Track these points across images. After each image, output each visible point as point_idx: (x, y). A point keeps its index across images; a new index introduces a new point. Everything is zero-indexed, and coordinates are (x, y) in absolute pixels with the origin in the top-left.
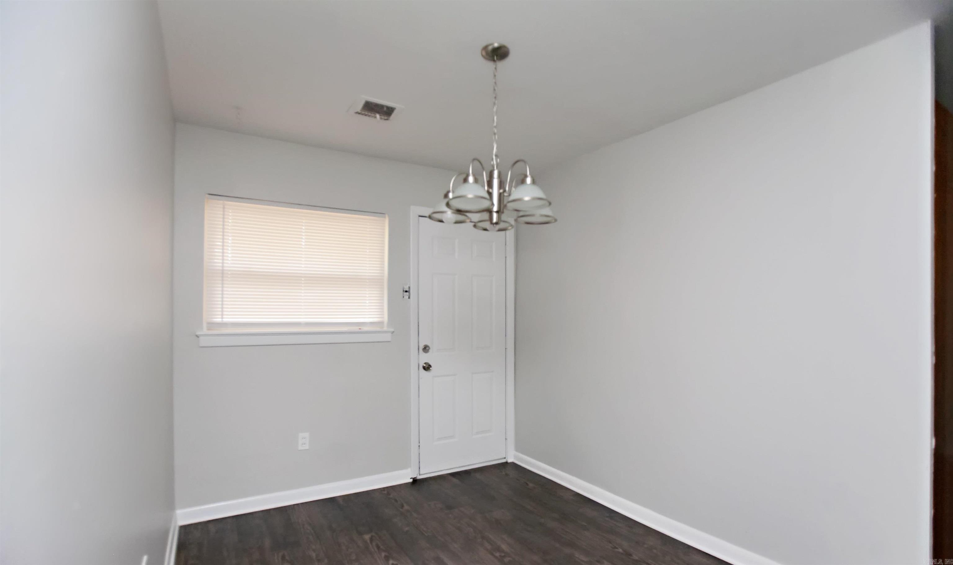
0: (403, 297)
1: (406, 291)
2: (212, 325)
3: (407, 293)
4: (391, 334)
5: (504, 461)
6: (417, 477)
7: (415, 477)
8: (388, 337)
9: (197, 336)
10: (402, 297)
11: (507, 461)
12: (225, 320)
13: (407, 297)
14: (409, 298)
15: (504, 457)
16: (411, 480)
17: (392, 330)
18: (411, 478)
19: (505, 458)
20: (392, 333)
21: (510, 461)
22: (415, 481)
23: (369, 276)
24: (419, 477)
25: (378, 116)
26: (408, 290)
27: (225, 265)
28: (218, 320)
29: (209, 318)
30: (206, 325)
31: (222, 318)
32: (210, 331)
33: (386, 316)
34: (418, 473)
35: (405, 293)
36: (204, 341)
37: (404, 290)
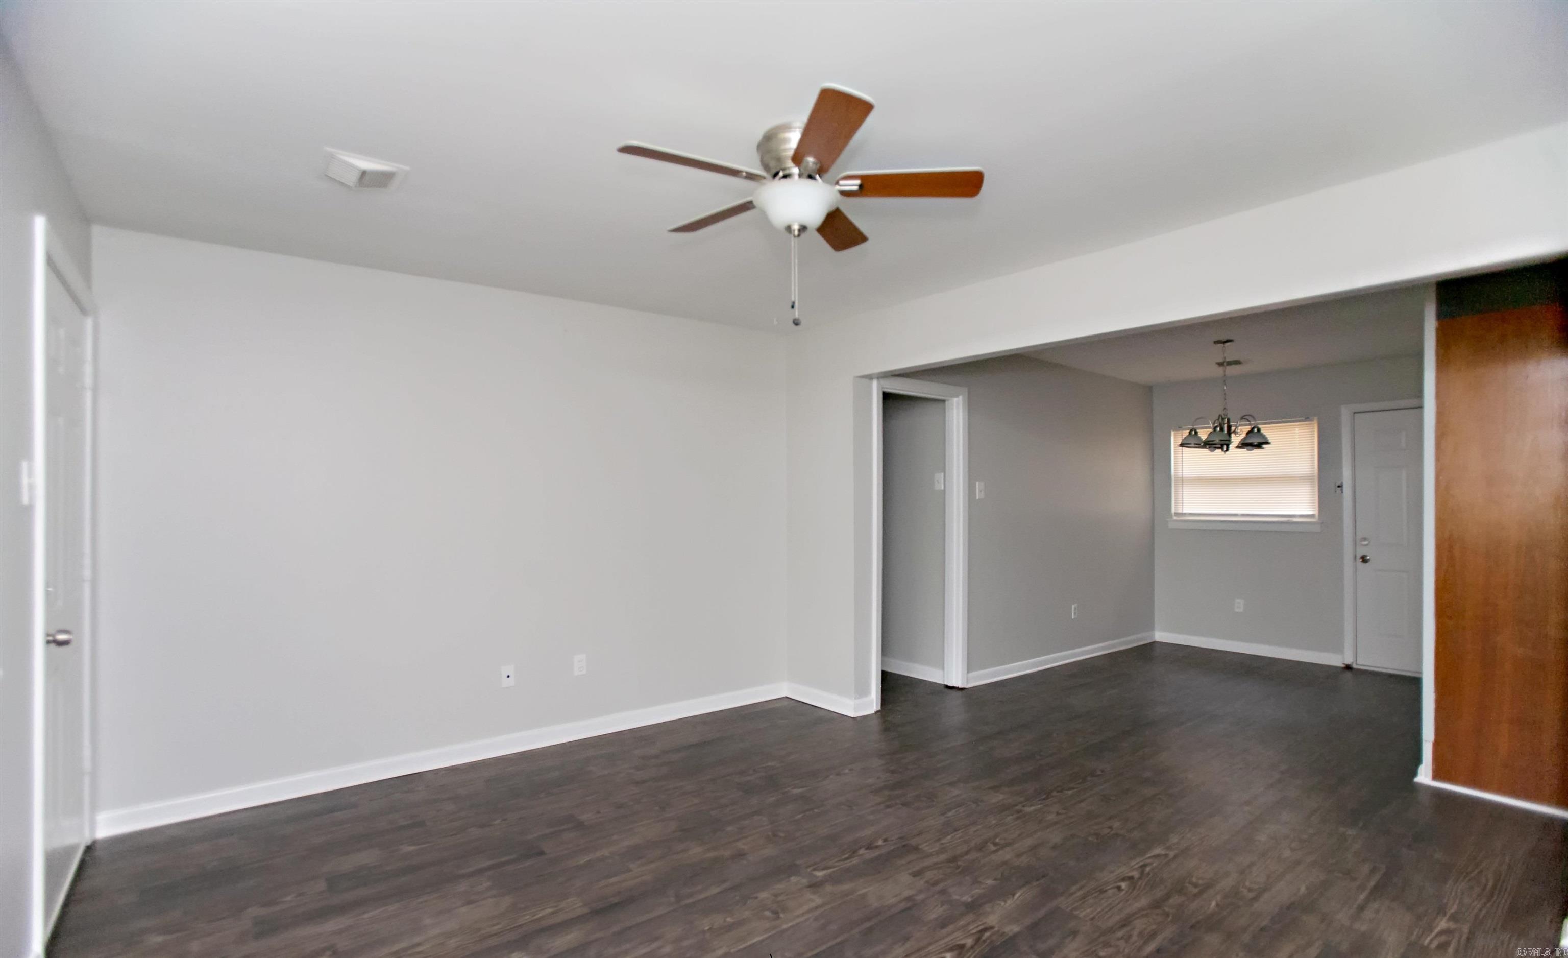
0: (1336, 491)
1: (1339, 487)
2: (1176, 514)
6: (1352, 665)
7: (1349, 663)
8: (1317, 528)
9: (1167, 522)
10: (1334, 491)
12: (1185, 511)
13: (1340, 491)
14: (1344, 494)
16: (1343, 666)
17: (1322, 521)
18: (1343, 663)
20: (1322, 524)
22: (1348, 668)
23: (1302, 473)
24: (1354, 666)
26: (1341, 485)
27: (1184, 474)
28: (1180, 511)
29: (1175, 510)
30: (1173, 514)
31: (1182, 510)
32: (1175, 518)
33: (1317, 509)
34: (1355, 663)
35: (1338, 488)
36: (1171, 525)
37: (1337, 485)
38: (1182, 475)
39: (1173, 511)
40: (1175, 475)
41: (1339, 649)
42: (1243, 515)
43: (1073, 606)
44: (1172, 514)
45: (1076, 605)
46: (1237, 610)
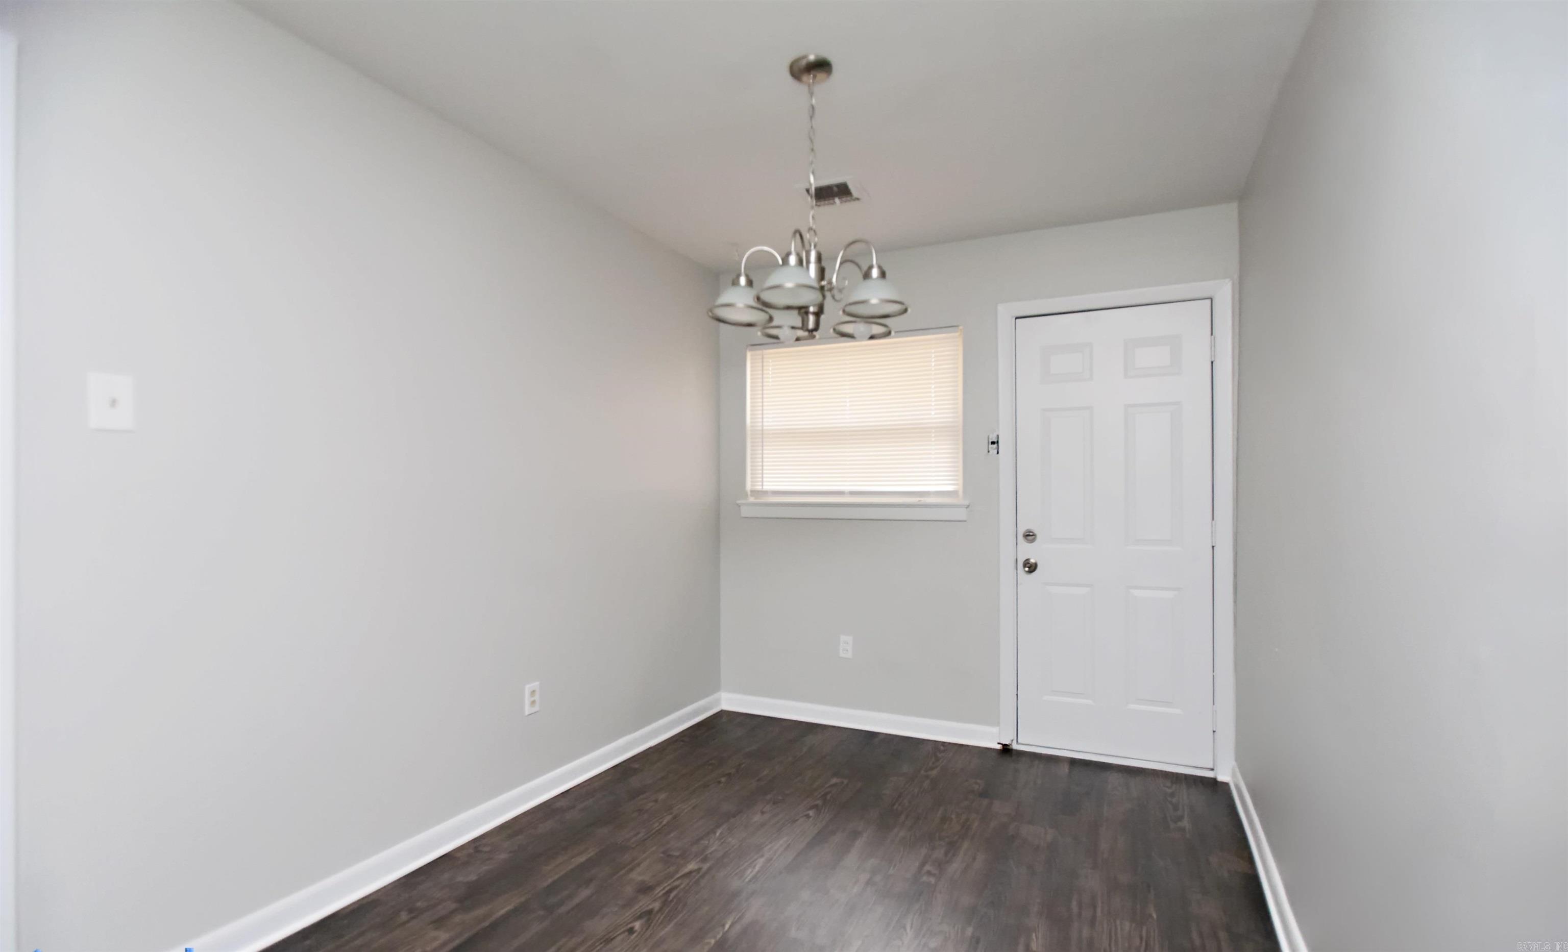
0: (989, 452)
1: (993, 443)
2: (755, 493)
3: (995, 445)
4: (965, 509)
5: (1210, 774)
6: (1011, 744)
7: (1007, 743)
8: (961, 514)
9: (739, 506)
10: (987, 451)
11: (1216, 776)
12: (766, 488)
13: (996, 451)
14: (998, 453)
15: (1212, 767)
16: (999, 747)
17: (966, 503)
18: (999, 743)
19: (1212, 770)
20: (967, 508)
21: (1221, 778)
22: (1006, 750)
23: (936, 423)
24: (1015, 746)
25: (837, 200)
26: (996, 441)
27: (765, 424)
28: (759, 488)
29: (752, 485)
30: (749, 493)
31: (762, 485)
32: (752, 499)
33: (961, 482)
34: (1015, 742)
35: (991, 446)
36: (745, 512)
37: (990, 441)
38: (762, 426)
39: (749, 487)
40: (752, 426)
41: (993, 720)
42: (853, 493)
43: (528, 688)
44: (747, 493)
45: (535, 685)
46: (842, 654)
